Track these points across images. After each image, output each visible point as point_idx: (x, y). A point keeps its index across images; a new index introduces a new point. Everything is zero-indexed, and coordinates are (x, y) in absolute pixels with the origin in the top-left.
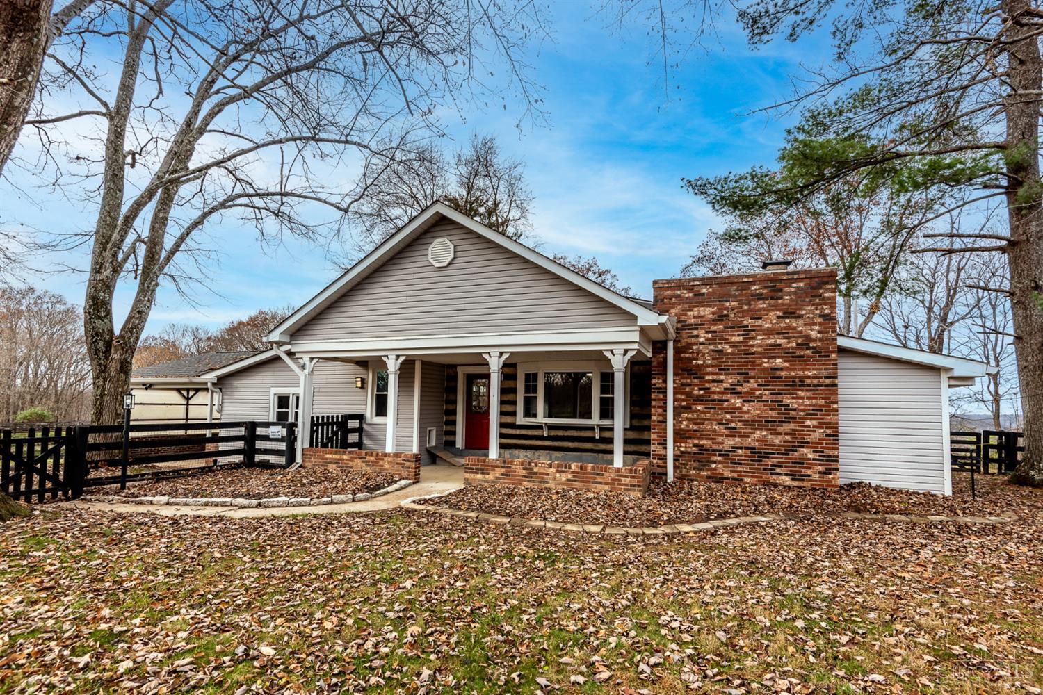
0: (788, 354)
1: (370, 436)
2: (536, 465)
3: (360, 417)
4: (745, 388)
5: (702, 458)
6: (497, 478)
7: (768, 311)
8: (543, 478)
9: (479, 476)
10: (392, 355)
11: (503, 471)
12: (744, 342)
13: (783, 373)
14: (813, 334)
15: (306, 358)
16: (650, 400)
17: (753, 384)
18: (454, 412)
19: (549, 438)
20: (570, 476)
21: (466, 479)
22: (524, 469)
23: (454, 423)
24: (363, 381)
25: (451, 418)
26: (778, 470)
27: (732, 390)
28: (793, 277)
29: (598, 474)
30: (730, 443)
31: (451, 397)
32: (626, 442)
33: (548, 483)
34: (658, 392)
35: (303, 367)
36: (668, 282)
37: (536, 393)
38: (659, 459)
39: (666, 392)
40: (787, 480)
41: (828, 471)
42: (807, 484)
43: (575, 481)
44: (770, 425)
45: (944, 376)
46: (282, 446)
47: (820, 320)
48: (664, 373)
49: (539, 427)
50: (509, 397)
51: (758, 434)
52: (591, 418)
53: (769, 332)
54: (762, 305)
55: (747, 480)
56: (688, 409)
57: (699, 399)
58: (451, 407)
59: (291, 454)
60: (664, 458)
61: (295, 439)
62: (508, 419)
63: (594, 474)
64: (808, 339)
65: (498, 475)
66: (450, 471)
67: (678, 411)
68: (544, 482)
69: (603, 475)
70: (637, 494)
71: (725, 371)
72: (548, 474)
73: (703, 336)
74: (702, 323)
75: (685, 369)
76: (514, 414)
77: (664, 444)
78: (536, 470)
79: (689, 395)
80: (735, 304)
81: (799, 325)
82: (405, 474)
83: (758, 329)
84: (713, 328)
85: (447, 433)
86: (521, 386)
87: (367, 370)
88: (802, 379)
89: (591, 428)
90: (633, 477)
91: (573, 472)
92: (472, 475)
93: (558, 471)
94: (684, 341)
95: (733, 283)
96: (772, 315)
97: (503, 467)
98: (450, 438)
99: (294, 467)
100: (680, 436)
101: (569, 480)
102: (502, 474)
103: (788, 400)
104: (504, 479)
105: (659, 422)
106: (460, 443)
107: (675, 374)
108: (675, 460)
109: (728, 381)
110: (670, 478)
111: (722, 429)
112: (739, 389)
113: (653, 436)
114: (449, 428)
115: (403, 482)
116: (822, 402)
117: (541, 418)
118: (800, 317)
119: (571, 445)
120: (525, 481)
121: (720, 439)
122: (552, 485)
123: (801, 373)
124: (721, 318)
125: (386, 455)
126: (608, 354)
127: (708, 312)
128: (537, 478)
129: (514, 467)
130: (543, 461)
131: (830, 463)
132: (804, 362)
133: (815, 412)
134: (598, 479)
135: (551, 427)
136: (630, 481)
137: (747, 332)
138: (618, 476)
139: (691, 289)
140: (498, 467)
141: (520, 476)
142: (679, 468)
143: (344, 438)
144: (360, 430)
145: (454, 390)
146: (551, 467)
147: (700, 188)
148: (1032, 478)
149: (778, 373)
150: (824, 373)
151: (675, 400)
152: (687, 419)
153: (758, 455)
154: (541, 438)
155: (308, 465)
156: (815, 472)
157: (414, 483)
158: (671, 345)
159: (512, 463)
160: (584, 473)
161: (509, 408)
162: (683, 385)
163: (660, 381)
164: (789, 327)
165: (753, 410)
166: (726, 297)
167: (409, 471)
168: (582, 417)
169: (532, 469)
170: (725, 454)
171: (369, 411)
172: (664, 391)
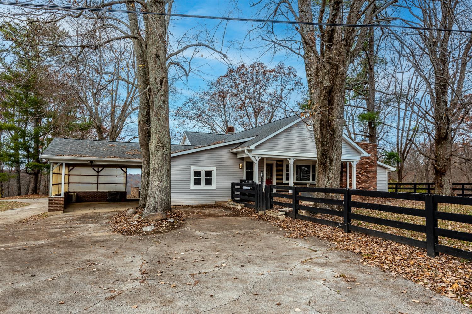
0: (369, 164)
4: (362, 172)
15: (257, 157)
24: (242, 166)
27: (359, 172)
45: (387, 170)
50: (280, 173)
51: (364, 184)
62: (280, 181)
71: (358, 168)
76: (282, 179)
88: (371, 170)
103: (369, 175)
116: (374, 176)
132: (372, 166)
133: (373, 179)
149: (367, 168)
150: (375, 169)
161: (280, 177)
171: (244, 178)
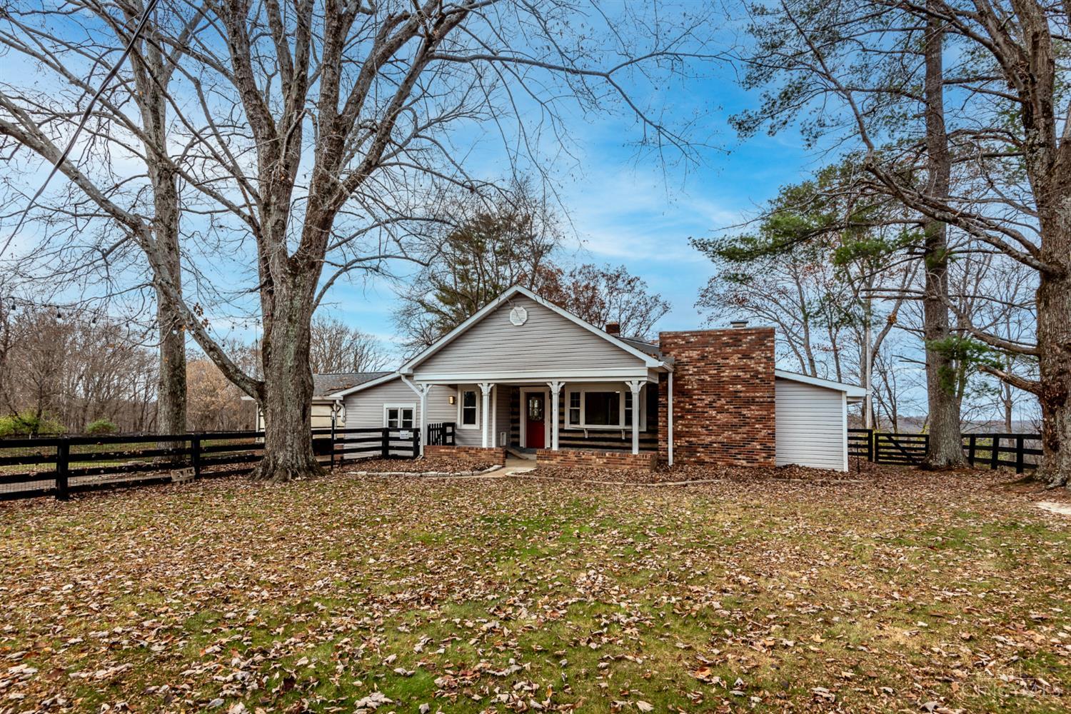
0: (744, 382)
1: (460, 438)
2: (583, 454)
3: (453, 425)
4: (718, 404)
5: (691, 449)
6: (558, 463)
7: (733, 354)
8: (588, 462)
9: (546, 462)
10: (485, 383)
11: (562, 458)
12: (718, 374)
13: (742, 394)
14: (761, 369)
15: (424, 384)
16: (658, 412)
17: (723, 401)
18: (518, 421)
19: (589, 439)
20: (605, 461)
21: (535, 465)
22: (575, 457)
23: (518, 429)
24: (455, 399)
25: (516, 425)
26: (739, 457)
27: (710, 405)
28: (748, 332)
29: (623, 459)
30: (709, 439)
31: (516, 410)
32: (641, 441)
33: (591, 465)
34: (663, 407)
35: (422, 391)
36: (669, 333)
37: (579, 407)
38: (664, 451)
40: (744, 463)
41: (769, 457)
42: (756, 465)
43: (609, 463)
44: (733, 427)
45: (844, 396)
46: (411, 444)
47: (764, 360)
48: (666, 395)
49: (582, 431)
51: (726, 434)
52: (619, 425)
53: (733, 368)
54: (729, 350)
55: (719, 463)
56: (682, 418)
57: (689, 411)
58: (515, 417)
59: (416, 449)
60: (666, 450)
61: (419, 439)
62: (563, 426)
63: (620, 459)
64: (758, 372)
65: (559, 461)
66: (519, 462)
67: (675, 419)
68: (589, 465)
69: (626, 459)
70: (647, 471)
71: (706, 393)
72: (591, 460)
73: (692, 370)
74: (691, 361)
75: (680, 391)
76: (565, 422)
77: (666, 441)
78: (583, 458)
79: (683, 408)
80: (712, 349)
81: (752, 363)
82: (497, 461)
83: (726, 365)
84: (698, 365)
85: (513, 436)
86: (568, 402)
87: (460, 392)
88: (753, 398)
89: (619, 432)
90: (645, 461)
91: (607, 458)
92: (542, 461)
93: (597, 458)
94: (680, 373)
95: (710, 335)
96: (736, 357)
97: (562, 456)
98: (516, 440)
99: (419, 458)
100: (677, 435)
101: (605, 463)
102: (562, 460)
103: (745, 412)
104: (563, 463)
105: (663, 426)
106: (523, 444)
107: (674, 395)
108: (674, 450)
109: (708, 399)
110: (671, 463)
111: (704, 431)
112: (714, 405)
113: (660, 436)
114: (515, 433)
115: (496, 466)
116: (765, 413)
117: (582, 425)
118: (753, 358)
119: (604, 444)
120: (576, 464)
121: (702, 437)
122: (594, 466)
123: (752, 394)
124: (703, 358)
125: (482, 449)
126: (628, 384)
127: (695, 354)
128: (585, 462)
129: (569, 456)
130: (586, 454)
131: (770, 452)
132: (755, 388)
133: (760, 420)
134: (623, 462)
135: (590, 431)
136: (643, 463)
137: (719, 367)
138: (635, 460)
139: (683, 338)
140: (559, 456)
141: (573, 461)
142: (676, 456)
143: (444, 440)
144: (453, 434)
145: (518, 405)
146: (593, 455)
147: (703, 246)
148: (930, 465)
149: (739, 394)
150: (767, 395)
151: (674, 412)
152: (682, 424)
153: (726, 447)
154: (583, 439)
155: (429, 456)
156: (761, 458)
157: (503, 467)
158: (671, 376)
159: (568, 454)
160: (614, 459)
162: (679, 402)
163: (664, 399)
164: (746, 364)
165: (723, 418)
166: (706, 344)
168: (612, 423)
169: (580, 457)
170: (706, 446)
171: (459, 421)
172: (666, 406)
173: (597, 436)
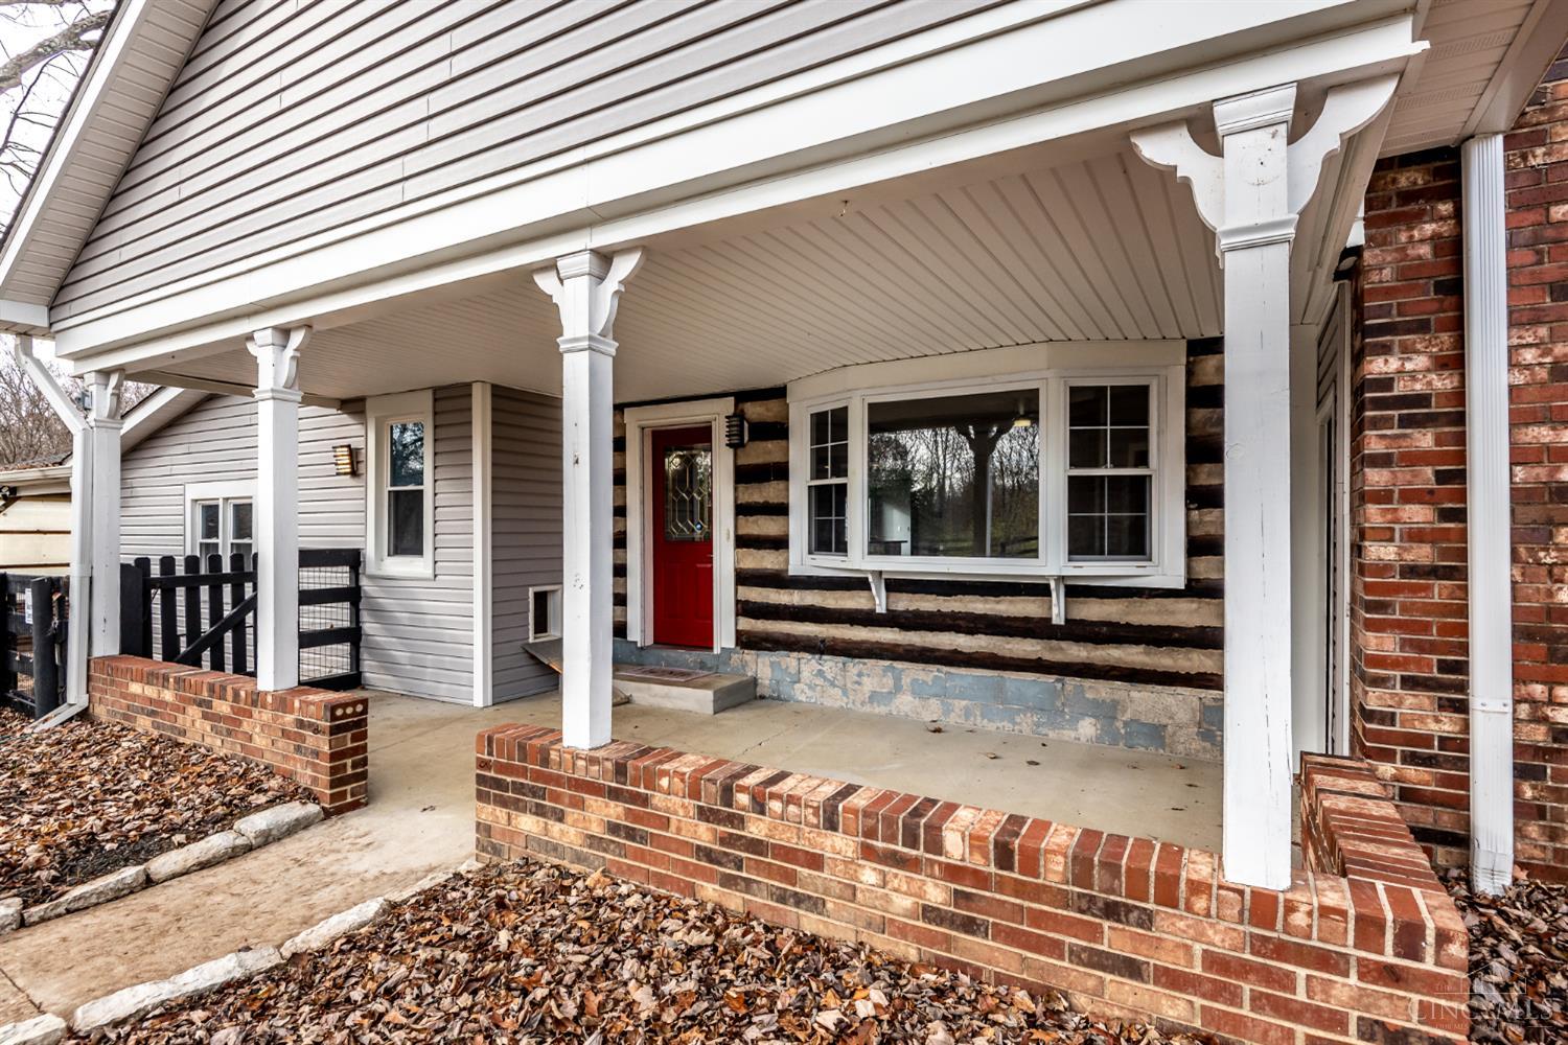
1: (378, 612)
2: (760, 807)
3: (354, 559)
6: (593, 841)
8: (790, 877)
9: (528, 823)
10: (264, 330)
11: (615, 811)
15: (89, 375)
18: (623, 540)
19: (892, 620)
20: (937, 894)
21: (483, 829)
22: (704, 814)
23: (624, 570)
25: (620, 556)
29: (1112, 911)
33: (817, 905)
34: (1406, 422)
35: (82, 404)
37: (845, 474)
38: (1411, 759)
39: (1458, 417)
43: (969, 926)
48: (1445, 319)
49: (859, 584)
50: (767, 493)
52: (1033, 553)
60: (1441, 756)
62: (767, 561)
63: (1088, 904)
65: (597, 830)
67: (1538, 514)
68: (799, 900)
69: (1147, 919)
72: (815, 861)
76: (780, 543)
77: (1441, 686)
78: (756, 828)
86: (799, 453)
87: (364, 423)
89: (1038, 589)
90: (1392, 976)
91: (953, 872)
92: (501, 813)
93: (868, 853)
97: (615, 795)
101: (929, 913)
102: (614, 828)
104: (623, 851)
105: (1411, 571)
106: (636, 628)
107: (1523, 317)
110: (1495, 866)
115: (275, 816)
117: (858, 559)
120: (709, 877)
128: (770, 871)
129: (658, 799)
134: (1114, 939)
135: (895, 585)
136: (1359, 999)
138: (1259, 945)
140: (595, 789)
141: (683, 846)
142: (1541, 813)
144: (353, 594)
146: (832, 825)
151: (1519, 455)
154: (867, 619)
155: (100, 712)
157: (327, 814)
158: (1487, 167)
159: (651, 784)
160: (1019, 889)
161: (766, 526)
163: (1419, 362)
167: (314, 766)
168: (1002, 550)
169: (740, 821)
171: (372, 540)
172: (1445, 413)
173: (928, 604)
